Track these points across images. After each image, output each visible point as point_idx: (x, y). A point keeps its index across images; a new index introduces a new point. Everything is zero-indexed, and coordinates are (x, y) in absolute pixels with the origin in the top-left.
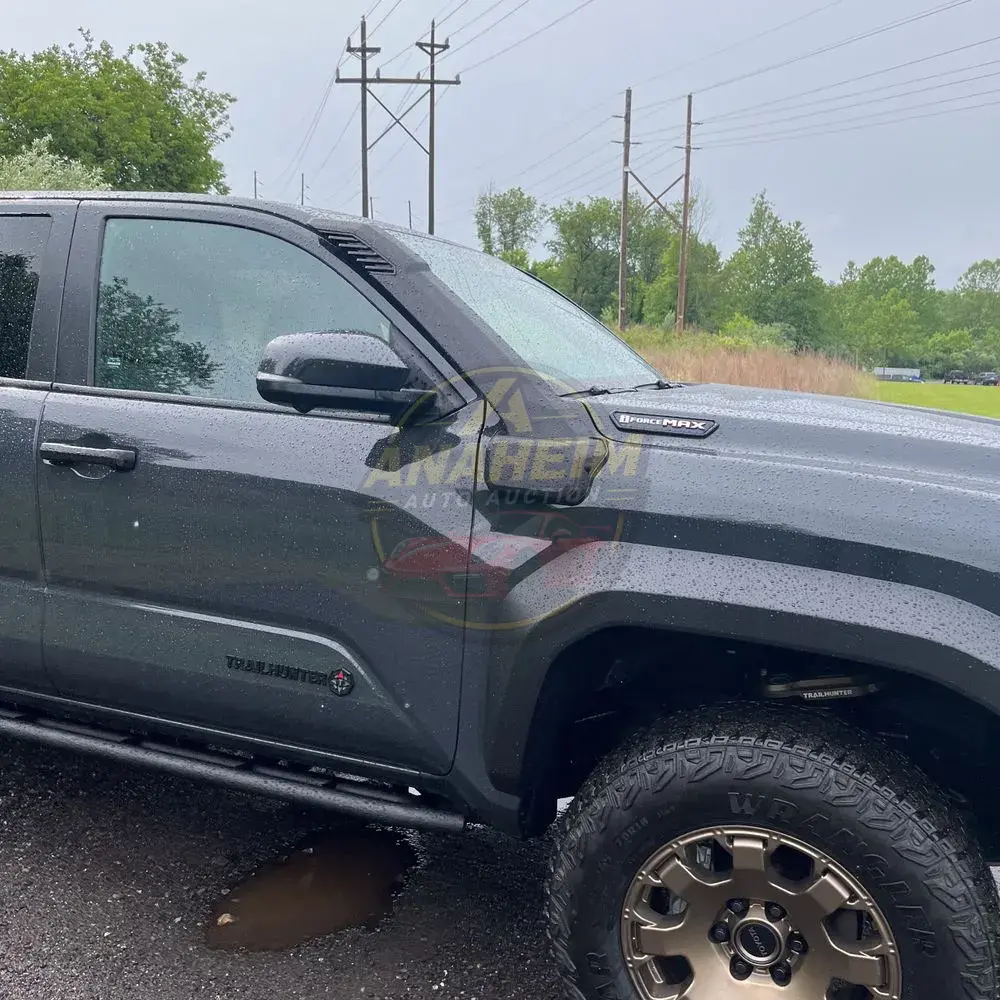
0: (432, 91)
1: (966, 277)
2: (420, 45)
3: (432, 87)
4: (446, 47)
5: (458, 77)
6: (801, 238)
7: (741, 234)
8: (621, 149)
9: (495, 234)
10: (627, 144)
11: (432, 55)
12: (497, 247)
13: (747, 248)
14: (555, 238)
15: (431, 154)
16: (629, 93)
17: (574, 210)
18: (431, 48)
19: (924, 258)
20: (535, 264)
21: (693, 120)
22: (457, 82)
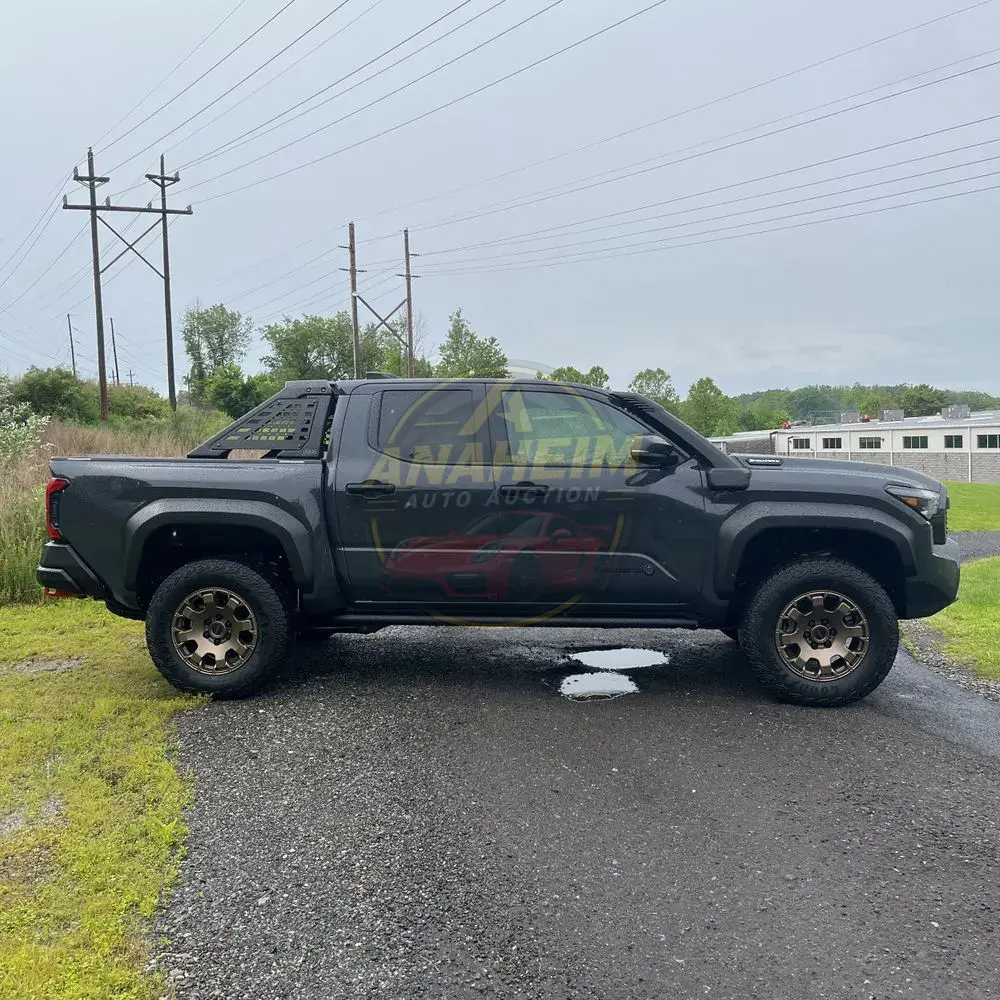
0: (164, 219)
1: (635, 384)
2: (150, 177)
3: (164, 216)
4: (176, 180)
5: (189, 207)
6: (496, 353)
7: (442, 348)
8: (348, 275)
9: (205, 350)
10: (353, 272)
11: (163, 187)
12: (207, 363)
13: (448, 362)
14: (272, 354)
15: (167, 279)
16: (352, 226)
17: (291, 327)
18: (162, 181)
19: (598, 368)
20: (249, 377)
21: (411, 252)
22: (189, 212)
